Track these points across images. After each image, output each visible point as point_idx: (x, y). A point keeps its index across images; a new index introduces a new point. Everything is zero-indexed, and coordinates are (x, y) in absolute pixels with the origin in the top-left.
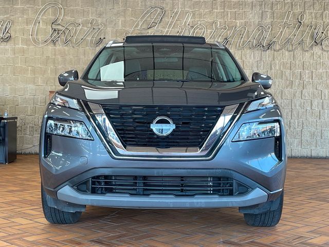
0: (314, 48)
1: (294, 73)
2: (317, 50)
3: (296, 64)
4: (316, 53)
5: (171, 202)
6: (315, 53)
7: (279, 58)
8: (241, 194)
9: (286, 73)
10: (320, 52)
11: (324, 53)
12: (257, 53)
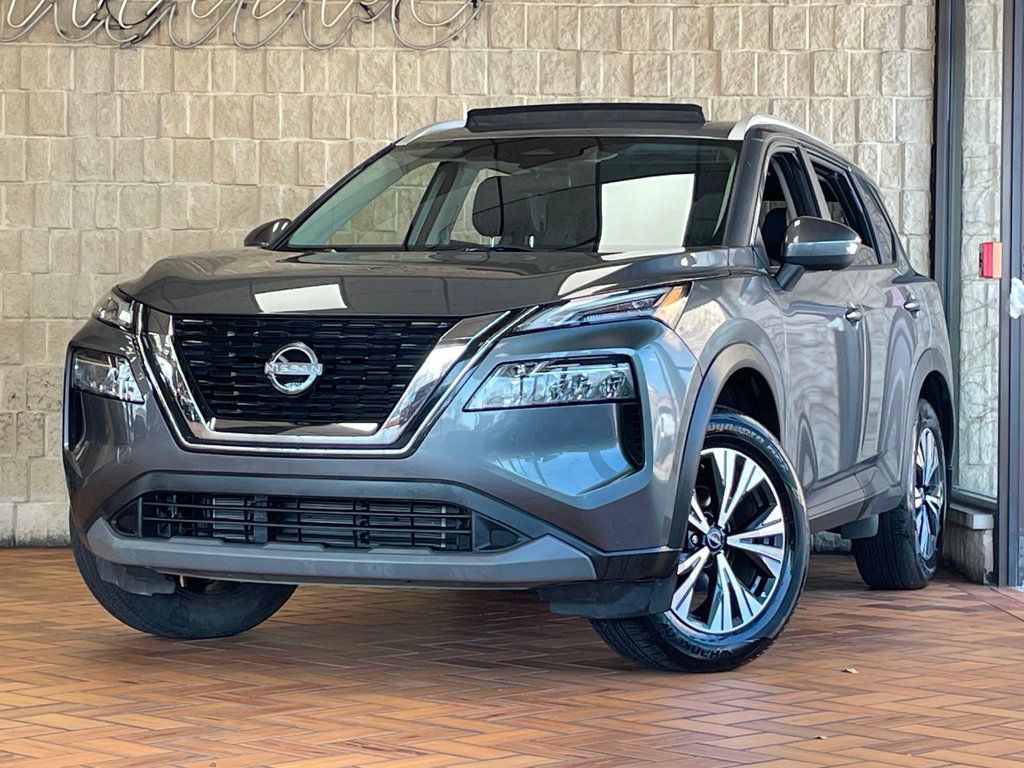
0: (358, 34)
1: (266, 153)
2: (372, 43)
3: (274, 110)
4: (369, 59)
5: (310, 562)
6: (362, 56)
7: (196, 82)
8: (494, 548)
9: (228, 153)
10: (386, 54)
11: (407, 57)
12: (95, 57)
